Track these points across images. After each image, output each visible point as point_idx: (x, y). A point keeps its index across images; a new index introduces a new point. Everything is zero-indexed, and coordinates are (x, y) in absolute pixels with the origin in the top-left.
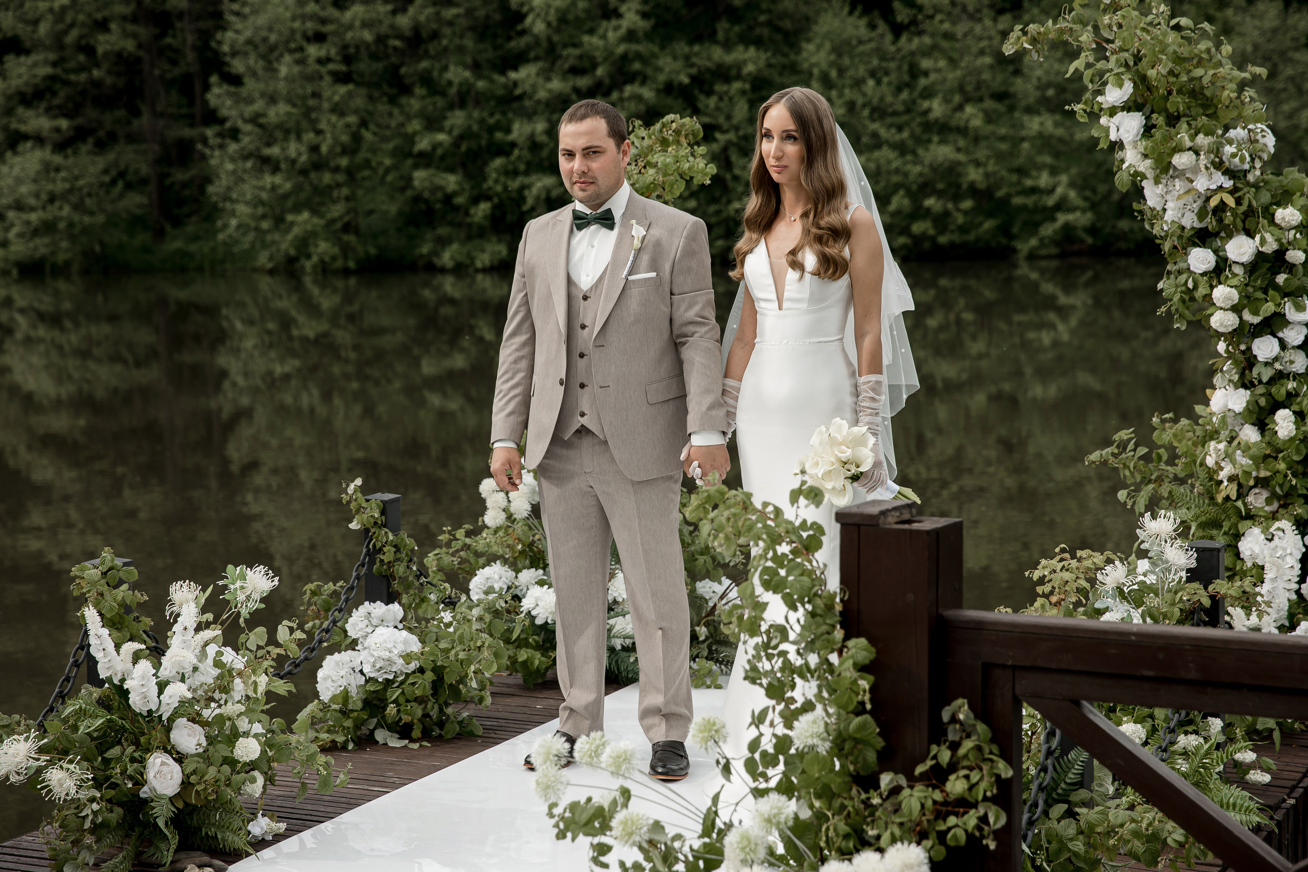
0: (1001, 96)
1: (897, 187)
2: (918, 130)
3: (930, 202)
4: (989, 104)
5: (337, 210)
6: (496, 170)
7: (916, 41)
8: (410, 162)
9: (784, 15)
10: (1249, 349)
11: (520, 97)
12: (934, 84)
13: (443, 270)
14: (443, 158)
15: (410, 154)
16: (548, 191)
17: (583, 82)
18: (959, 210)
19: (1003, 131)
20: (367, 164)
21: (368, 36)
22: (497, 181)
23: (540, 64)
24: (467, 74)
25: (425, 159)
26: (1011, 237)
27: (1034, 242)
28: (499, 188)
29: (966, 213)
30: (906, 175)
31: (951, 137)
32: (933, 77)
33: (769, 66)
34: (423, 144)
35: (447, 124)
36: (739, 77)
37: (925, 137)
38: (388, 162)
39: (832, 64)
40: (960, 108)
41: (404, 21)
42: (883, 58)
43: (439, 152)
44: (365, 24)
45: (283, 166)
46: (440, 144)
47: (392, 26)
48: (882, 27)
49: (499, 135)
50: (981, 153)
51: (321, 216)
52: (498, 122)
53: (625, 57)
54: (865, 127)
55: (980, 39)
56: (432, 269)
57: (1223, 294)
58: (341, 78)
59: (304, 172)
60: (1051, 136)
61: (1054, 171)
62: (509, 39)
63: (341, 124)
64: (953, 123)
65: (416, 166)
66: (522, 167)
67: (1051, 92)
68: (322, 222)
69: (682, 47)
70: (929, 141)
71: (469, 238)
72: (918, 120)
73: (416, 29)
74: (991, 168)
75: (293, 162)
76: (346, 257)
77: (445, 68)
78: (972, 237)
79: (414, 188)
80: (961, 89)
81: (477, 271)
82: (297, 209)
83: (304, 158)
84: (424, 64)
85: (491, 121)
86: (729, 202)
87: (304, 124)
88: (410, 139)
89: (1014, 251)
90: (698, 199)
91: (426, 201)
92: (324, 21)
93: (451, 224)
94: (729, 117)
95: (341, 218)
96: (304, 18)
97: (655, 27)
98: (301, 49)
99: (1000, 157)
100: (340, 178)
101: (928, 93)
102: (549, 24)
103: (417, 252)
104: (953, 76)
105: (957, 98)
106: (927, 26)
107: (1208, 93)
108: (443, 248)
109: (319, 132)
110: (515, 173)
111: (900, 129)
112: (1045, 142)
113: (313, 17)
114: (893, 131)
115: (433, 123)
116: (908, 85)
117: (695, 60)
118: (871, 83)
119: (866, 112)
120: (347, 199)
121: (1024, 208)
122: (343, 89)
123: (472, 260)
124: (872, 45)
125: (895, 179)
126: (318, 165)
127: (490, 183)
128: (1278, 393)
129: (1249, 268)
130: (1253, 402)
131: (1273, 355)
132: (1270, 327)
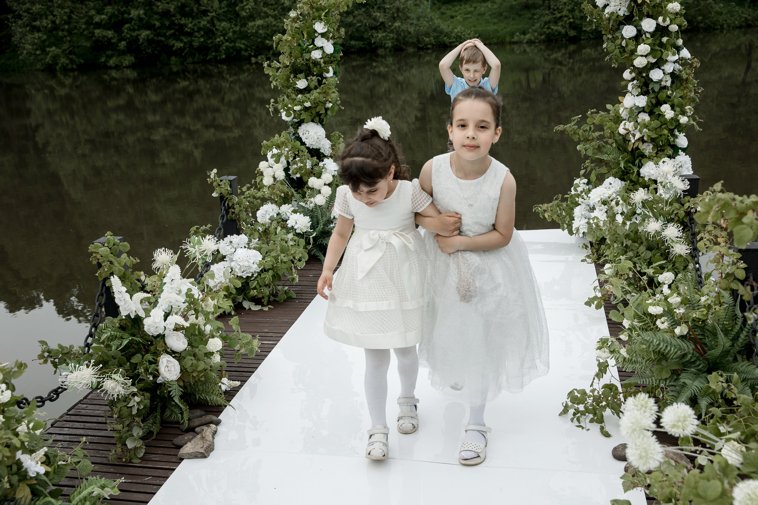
2: (281, 10)
5: (65, 46)
6: (126, 29)
8: (92, 26)
10: (648, 75)
13: (111, 68)
14: (105, 25)
15: (92, 24)
16: (148, 36)
20: (75, 28)
22: (127, 33)
25: (98, 25)
28: (129, 36)
34: (97, 19)
35: (106, 11)
37: (283, 13)
38: (84, 27)
43: (103, 22)
45: (42, 29)
46: (104, 19)
49: (126, 16)
51: (60, 49)
52: (125, 10)
54: (262, 10)
56: (106, 67)
57: (643, 48)
59: (50, 31)
63: (62, 12)
65: (95, 28)
66: (137, 28)
68: (61, 51)
71: (119, 55)
72: (280, 7)
75: (46, 27)
76: (72, 64)
79: (95, 37)
81: (124, 67)
82: (50, 46)
83: (50, 25)
85: (122, 10)
86: (215, 39)
87: (48, 13)
88: (91, 17)
90: (204, 38)
91: (101, 41)
93: (112, 50)
94: (212, 7)
95: (68, 49)
100: (66, 34)
103: (100, 61)
108: (110, 59)
109: (54, 16)
110: (134, 30)
111: (274, 11)
114: (272, 11)
115: (100, 12)
119: (262, 4)
120: (70, 41)
123: (122, 63)
125: (274, 29)
126: (56, 28)
127: (125, 34)
128: (662, 96)
129: (653, 34)
130: (649, 102)
131: (660, 78)
132: (659, 64)
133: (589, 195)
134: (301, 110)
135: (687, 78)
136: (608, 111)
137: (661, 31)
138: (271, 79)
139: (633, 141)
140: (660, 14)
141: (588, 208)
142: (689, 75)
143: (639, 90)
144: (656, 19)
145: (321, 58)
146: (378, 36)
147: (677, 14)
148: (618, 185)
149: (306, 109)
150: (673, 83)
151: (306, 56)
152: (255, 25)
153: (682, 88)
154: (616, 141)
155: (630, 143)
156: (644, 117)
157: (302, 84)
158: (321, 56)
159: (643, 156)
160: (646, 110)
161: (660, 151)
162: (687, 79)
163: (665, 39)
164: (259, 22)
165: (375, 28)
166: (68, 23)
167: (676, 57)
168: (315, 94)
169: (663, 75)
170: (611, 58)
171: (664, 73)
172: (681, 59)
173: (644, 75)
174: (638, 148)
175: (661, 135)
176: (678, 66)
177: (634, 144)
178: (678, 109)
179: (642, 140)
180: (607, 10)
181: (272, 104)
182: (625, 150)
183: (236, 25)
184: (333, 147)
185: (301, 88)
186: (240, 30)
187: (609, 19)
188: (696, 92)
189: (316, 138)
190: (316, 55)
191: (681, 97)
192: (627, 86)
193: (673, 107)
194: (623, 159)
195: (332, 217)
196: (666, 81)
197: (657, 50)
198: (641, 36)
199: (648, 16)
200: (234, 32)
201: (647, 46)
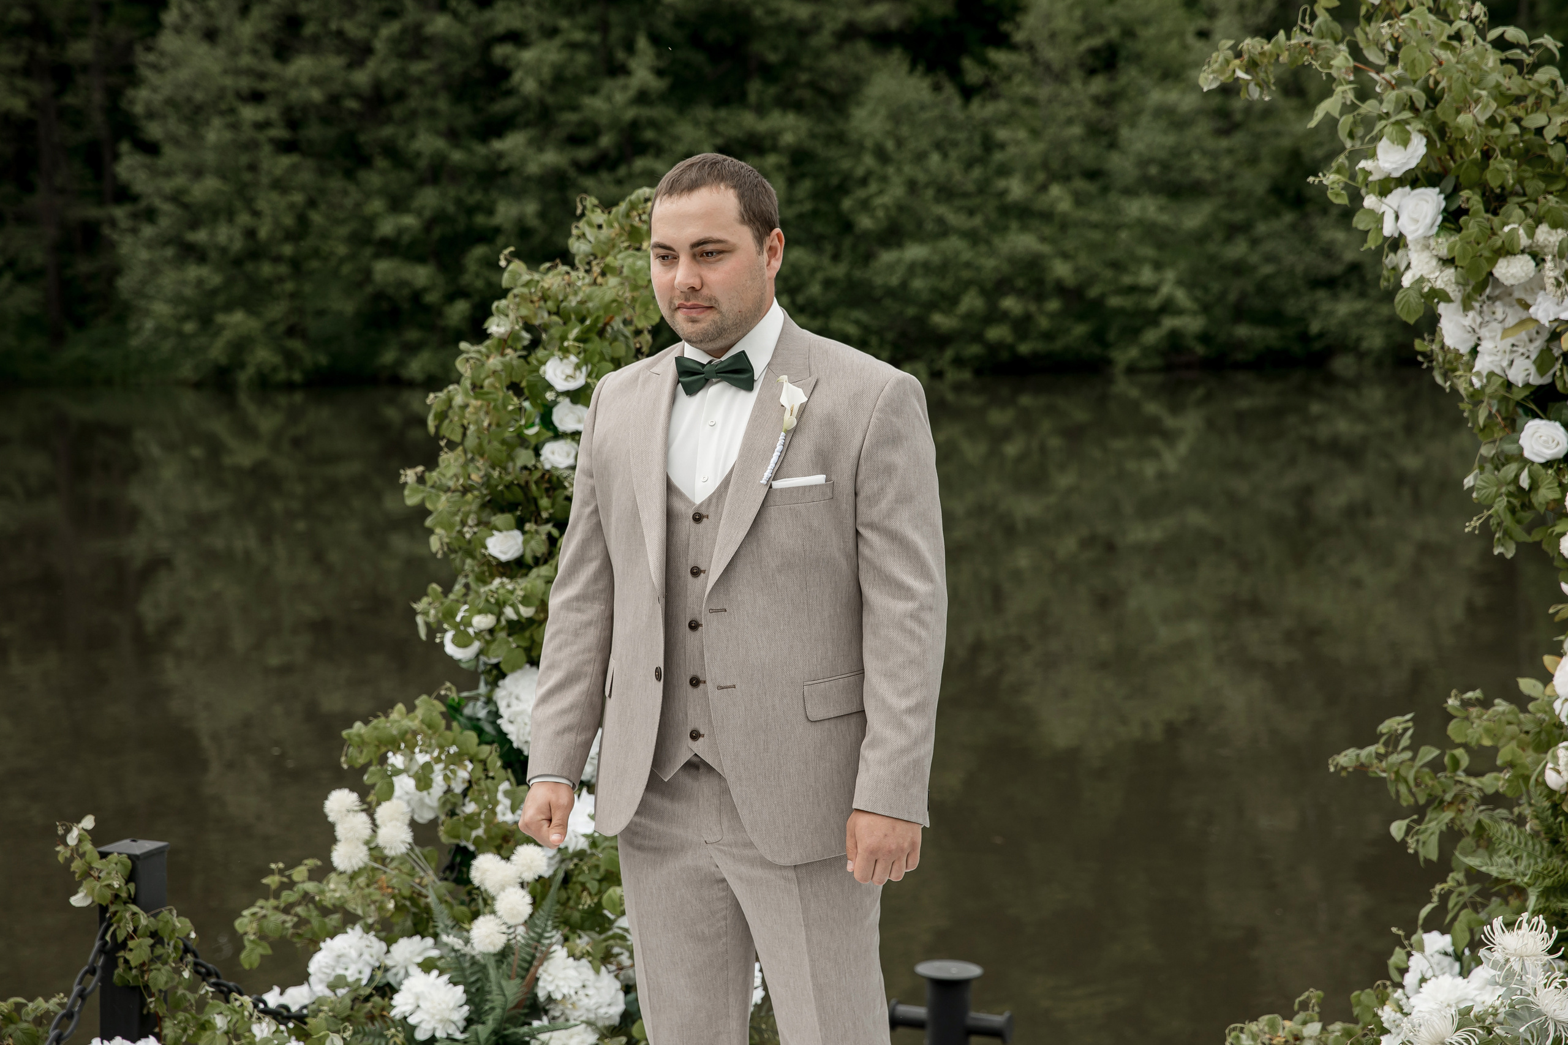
0: (1093, 174)
1: (967, 284)
2: (993, 215)
3: (1010, 303)
4: (1080, 184)
5: (277, 310)
7: (990, 107)
8: (368, 251)
9: (829, 74)
11: (506, 173)
12: (1012, 159)
13: (408, 384)
14: (409, 246)
15: (369, 241)
17: (584, 154)
18: (1043, 312)
19: (1095, 216)
20: (316, 253)
21: (316, 95)
22: (477, 275)
23: (531, 132)
24: (440, 144)
25: (389, 247)
26: (1105, 344)
27: (1133, 353)
29: (1052, 316)
30: (979, 269)
31: (1034, 223)
32: (1012, 150)
33: (813, 136)
34: (387, 227)
35: (416, 203)
36: (775, 148)
37: (1002, 223)
38: (342, 250)
39: (888, 133)
40: (1043, 188)
41: (361, 78)
42: (951, 125)
43: (406, 238)
44: (316, 81)
45: (211, 255)
46: (407, 229)
47: (347, 84)
48: (950, 90)
49: (480, 218)
50: (1070, 243)
51: (260, 317)
52: (479, 202)
53: (635, 125)
54: (930, 212)
55: (1067, 104)
56: (397, 382)
58: (286, 147)
59: (238, 262)
60: (1155, 223)
61: (1158, 266)
62: (492, 100)
63: (283, 203)
64: (1036, 207)
65: (377, 256)
67: (1153, 170)
68: (260, 324)
69: (705, 112)
70: (1005, 229)
72: (993, 203)
73: (378, 86)
74: (1083, 259)
75: (224, 251)
76: (290, 368)
77: (412, 136)
78: (1058, 345)
79: (374, 283)
80: (1045, 165)
82: (228, 308)
83: (237, 245)
84: (387, 131)
85: (471, 201)
87: (238, 204)
88: (370, 222)
89: (1109, 362)
91: (390, 299)
92: (262, 76)
93: (422, 326)
95: (283, 319)
96: (238, 72)
97: (672, 88)
98: (232, 111)
99: (1093, 248)
100: (283, 269)
101: (1004, 171)
102: (541, 83)
103: (379, 360)
104: (1035, 150)
105: (1041, 177)
106: (1003, 88)
108: (412, 357)
109: (256, 214)
111: (971, 213)
112: (1149, 231)
113: (249, 72)
114: (963, 215)
115: (397, 204)
116: (980, 160)
117: (721, 128)
118: (936, 157)
119: (930, 193)
120: (293, 296)
121: (1121, 311)
122: (285, 161)
124: (936, 112)
125: (966, 274)
126: (255, 251)
146: (1330, 313)
152: (899, 261)
164: (915, 252)
165: (1330, 284)
166: (290, 236)
183: (836, 258)
186: (848, 276)
200: (828, 283)
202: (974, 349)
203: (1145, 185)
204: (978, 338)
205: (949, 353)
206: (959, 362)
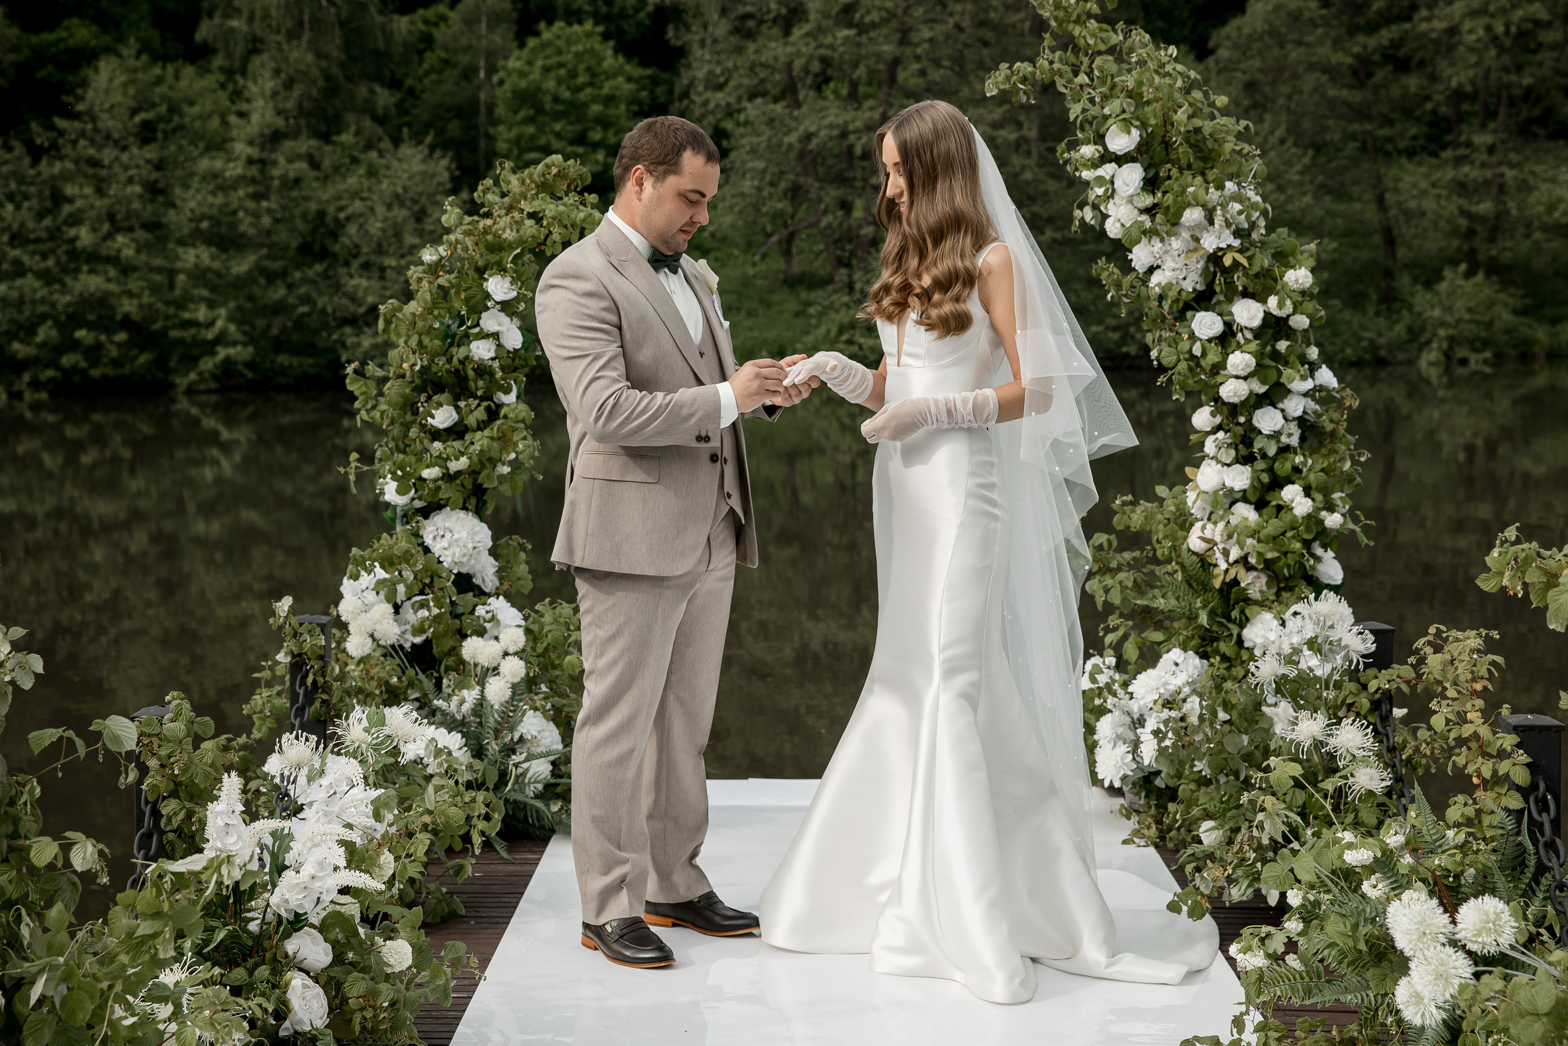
1: (43, 318)
2: (64, 259)
3: (81, 334)
4: (141, 234)
7: (57, 167)
10: (1249, 421)
12: (81, 211)
18: (112, 342)
19: (158, 262)
26: (168, 371)
27: (193, 376)
29: (119, 345)
30: (53, 305)
31: (100, 267)
32: (79, 203)
37: (72, 266)
40: (109, 236)
42: (22, 180)
48: (19, 149)
50: (134, 284)
55: (126, 168)
57: (1240, 361)
60: (208, 269)
61: (211, 305)
64: (104, 252)
67: (205, 225)
70: (77, 271)
72: (64, 248)
74: (146, 299)
78: (127, 370)
80: (111, 217)
89: (173, 385)
99: (155, 289)
101: (75, 220)
104: (101, 203)
105: (106, 227)
106: (68, 150)
107: (1210, 144)
111: (44, 257)
112: (199, 275)
114: (37, 258)
116: (49, 212)
118: (10, 207)
121: (181, 341)
124: (9, 167)
125: (42, 309)
128: (1283, 468)
129: (1258, 333)
130: (1256, 478)
131: (1277, 428)
132: (1274, 395)
133: (1130, 689)
134: (435, 480)
135: (1334, 431)
136: (1161, 501)
137: (1274, 327)
138: (357, 404)
139: (1223, 566)
140: (1271, 291)
141: (1128, 720)
142: (1337, 423)
143: (1233, 453)
144: (1263, 301)
145: (493, 359)
147: (1303, 293)
148: (1195, 667)
149: (449, 477)
150: (1303, 439)
151: (460, 353)
153: (1324, 451)
154: (1183, 567)
155: (1216, 571)
156: (1245, 513)
157: (443, 417)
158: (492, 354)
159: (1247, 600)
160: (1249, 495)
161: (1286, 589)
162: (1333, 434)
163: (1282, 345)
167: (1309, 384)
168: (480, 441)
169: (1282, 421)
170: (1170, 381)
171: (1285, 418)
172: (1319, 388)
173: (1242, 420)
174: (1236, 582)
175: (1285, 554)
176: (1312, 405)
177: (1227, 571)
178: (1319, 497)
179: (1243, 561)
180: (1156, 279)
181: (353, 465)
182: (1206, 587)
184: (501, 573)
185: (441, 426)
187: (1161, 298)
188: (1355, 462)
189: (470, 546)
190: (482, 350)
191: (1322, 470)
192: (1202, 444)
193: (1308, 492)
194: (1204, 607)
195: (516, 737)
196: (1290, 435)
197: (1269, 367)
198: (1234, 335)
199: (1246, 294)
201: (1248, 356)
202: (50, 373)
203: (198, 237)
204: (54, 364)
205: (26, 377)
206: (35, 385)
